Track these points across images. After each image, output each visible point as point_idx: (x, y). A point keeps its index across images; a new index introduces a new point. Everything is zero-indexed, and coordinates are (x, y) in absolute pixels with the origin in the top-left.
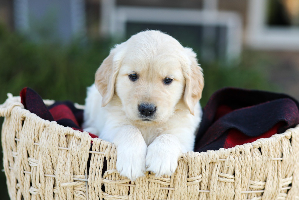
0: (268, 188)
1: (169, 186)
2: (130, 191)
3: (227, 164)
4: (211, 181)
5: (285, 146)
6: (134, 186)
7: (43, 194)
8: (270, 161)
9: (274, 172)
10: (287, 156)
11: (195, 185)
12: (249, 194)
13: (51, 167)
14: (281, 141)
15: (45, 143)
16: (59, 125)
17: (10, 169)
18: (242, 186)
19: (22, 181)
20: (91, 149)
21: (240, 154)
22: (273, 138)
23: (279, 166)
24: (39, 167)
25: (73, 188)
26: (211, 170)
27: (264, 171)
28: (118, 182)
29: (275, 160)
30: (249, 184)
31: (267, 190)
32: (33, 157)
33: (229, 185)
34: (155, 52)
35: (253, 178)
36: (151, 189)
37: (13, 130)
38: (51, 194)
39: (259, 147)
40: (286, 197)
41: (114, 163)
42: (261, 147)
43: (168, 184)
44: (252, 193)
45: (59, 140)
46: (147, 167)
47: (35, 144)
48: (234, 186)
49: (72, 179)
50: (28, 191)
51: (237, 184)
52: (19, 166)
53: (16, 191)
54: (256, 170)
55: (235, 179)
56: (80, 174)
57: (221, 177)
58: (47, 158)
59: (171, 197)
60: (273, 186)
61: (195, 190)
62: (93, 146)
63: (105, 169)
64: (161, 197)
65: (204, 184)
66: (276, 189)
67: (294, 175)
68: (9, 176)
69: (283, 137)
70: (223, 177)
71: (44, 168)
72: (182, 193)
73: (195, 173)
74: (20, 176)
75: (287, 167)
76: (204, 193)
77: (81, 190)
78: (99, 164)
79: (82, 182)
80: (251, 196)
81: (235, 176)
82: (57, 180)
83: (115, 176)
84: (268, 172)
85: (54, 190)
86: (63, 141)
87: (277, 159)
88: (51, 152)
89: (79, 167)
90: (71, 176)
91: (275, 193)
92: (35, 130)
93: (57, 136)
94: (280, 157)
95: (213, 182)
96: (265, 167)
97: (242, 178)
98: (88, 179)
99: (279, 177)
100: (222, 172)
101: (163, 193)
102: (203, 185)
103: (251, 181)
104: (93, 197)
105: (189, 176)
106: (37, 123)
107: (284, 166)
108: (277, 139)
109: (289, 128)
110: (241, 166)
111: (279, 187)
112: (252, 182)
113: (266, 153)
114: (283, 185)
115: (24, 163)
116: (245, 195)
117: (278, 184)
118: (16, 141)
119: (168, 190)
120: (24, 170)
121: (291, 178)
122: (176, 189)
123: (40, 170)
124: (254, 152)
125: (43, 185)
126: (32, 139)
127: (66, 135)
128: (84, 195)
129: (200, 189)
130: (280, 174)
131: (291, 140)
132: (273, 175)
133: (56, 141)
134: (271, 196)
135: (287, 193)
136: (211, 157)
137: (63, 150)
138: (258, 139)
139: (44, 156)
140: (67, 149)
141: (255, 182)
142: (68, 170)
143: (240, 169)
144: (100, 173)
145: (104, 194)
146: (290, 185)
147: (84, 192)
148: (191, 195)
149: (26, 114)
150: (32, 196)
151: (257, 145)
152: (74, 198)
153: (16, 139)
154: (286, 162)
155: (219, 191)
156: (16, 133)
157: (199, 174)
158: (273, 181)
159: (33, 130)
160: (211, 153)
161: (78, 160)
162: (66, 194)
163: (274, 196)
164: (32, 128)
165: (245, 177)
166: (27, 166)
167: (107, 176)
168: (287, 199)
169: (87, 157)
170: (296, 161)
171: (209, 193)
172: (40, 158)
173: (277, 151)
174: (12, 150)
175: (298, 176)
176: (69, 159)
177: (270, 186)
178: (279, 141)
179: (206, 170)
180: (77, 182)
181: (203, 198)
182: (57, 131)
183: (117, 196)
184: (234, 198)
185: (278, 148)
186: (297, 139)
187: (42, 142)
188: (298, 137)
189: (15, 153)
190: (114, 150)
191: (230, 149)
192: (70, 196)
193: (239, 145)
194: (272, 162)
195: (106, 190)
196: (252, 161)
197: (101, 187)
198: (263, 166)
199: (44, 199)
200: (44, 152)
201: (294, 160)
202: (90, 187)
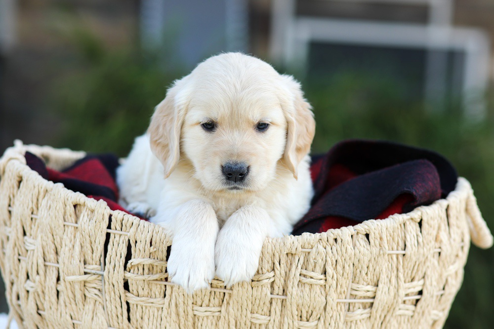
0: (381, 295)
1: (225, 287)
2: (166, 292)
3: (314, 257)
4: (289, 282)
5: (409, 233)
6: (172, 284)
7: (43, 292)
8: (383, 255)
9: (391, 273)
10: (412, 248)
11: (263, 287)
12: (351, 304)
13: (53, 252)
14: (404, 225)
15: (45, 215)
16: (66, 189)
17: (4, 253)
18: (339, 291)
19: (16, 270)
20: (109, 227)
21: (335, 242)
22: (390, 220)
23: (400, 263)
24: (38, 252)
25: (83, 284)
26: (289, 265)
27: (375, 270)
28: (147, 277)
29: (393, 254)
30: (349, 289)
31: (379, 299)
32: (29, 235)
33: (317, 289)
35: (357, 279)
37: (6, 195)
38: (53, 292)
39: (365, 233)
40: (414, 311)
41: (141, 249)
42: (368, 233)
44: (355, 303)
45: (65, 213)
47: (33, 216)
48: (325, 291)
49: (83, 270)
50: (23, 287)
51: (330, 287)
52: (12, 249)
53: (11, 285)
54: (360, 268)
55: (326, 280)
57: (305, 276)
58: (48, 238)
59: (228, 303)
60: (389, 293)
61: (263, 295)
62: (112, 223)
63: (129, 257)
64: (213, 303)
65: (278, 285)
66: (395, 298)
67: (426, 277)
68: (2, 263)
69: (408, 220)
70: (307, 277)
71: (44, 253)
72: (244, 298)
73: (263, 269)
74: (14, 263)
75: (412, 266)
76: (279, 300)
77: (97, 287)
78: (120, 250)
79: (97, 276)
80: (353, 308)
82: (61, 271)
83: (143, 269)
84: (380, 271)
85: (58, 285)
86: (70, 213)
87: (395, 252)
88: (54, 229)
89: (93, 253)
90: (81, 267)
91: (392, 305)
92: (32, 195)
93: (61, 205)
94: (402, 250)
95: (292, 283)
96: (375, 263)
97: (337, 279)
98: (104, 271)
99: (399, 280)
100: (306, 269)
101: (217, 296)
102: (276, 287)
103: (353, 284)
104: (112, 298)
106: (36, 185)
107: (408, 264)
108: (395, 222)
109: (420, 205)
110: (336, 261)
111: (398, 295)
112: (355, 286)
113: (377, 243)
114: (407, 293)
115: (19, 244)
116: (344, 306)
117: (398, 291)
118: (10, 212)
119: (224, 293)
120: (19, 255)
121: (422, 282)
122: (235, 292)
123: (38, 256)
124: (358, 241)
125: (43, 278)
126: (29, 208)
127: (74, 204)
128: (100, 295)
129: (272, 293)
130: (401, 275)
131: (420, 224)
132: (389, 277)
133: (60, 213)
134: (386, 309)
135: (416, 305)
136: (288, 245)
137: (70, 227)
138: (366, 221)
139: (44, 235)
140: (76, 225)
141: (360, 286)
142: (76, 257)
143: (334, 266)
144: (122, 264)
145: (128, 294)
146: (420, 293)
147: (99, 290)
148: (257, 301)
149: (23, 171)
150: (30, 293)
151: (363, 229)
152: (85, 298)
153: (10, 209)
154: (410, 256)
155: (301, 297)
157: (270, 271)
158: (389, 286)
159: (31, 196)
160: (288, 239)
161: (91, 243)
162: (75, 292)
163: (390, 309)
164: (30, 192)
165: (343, 278)
166: (23, 249)
167: (131, 267)
168: (416, 314)
169: (104, 238)
170: (429, 257)
171: (286, 300)
172: (39, 238)
173: (396, 239)
174: (6, 224)
175: (433, 279)
176: (78, 240)
177: (383, 293)
178: (400, 225)
179: (281, 265)
180: (90, 275)
181: (277, 306)
182: (62, 199)
183: (148, 298)
184: (325, 309)
185: (398, 235)
186: (431, 222)
187: (41, 214)
188: (434, 220)
189: (8, 229)
190: (142, 229)
191: (319, 234)
192: (79, 296)
193: (334, 228)
194: (386, 257)
195: (130, 288)
196: (353, 254)
197: (123, 284)
198: (373, 262)
199: (45, 299)
200: (44, 229)
201: (426, 254)
202: (107, 283)
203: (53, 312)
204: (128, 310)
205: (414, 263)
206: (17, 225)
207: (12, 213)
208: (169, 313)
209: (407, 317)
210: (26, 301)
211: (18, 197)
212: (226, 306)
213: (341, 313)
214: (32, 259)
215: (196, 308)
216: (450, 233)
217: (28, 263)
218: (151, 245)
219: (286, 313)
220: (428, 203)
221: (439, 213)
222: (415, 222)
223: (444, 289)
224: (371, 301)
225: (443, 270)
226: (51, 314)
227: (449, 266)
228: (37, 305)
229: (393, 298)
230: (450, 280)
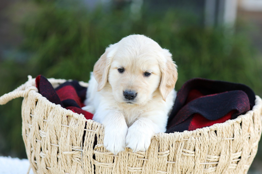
0: (221, 160)
2: (114, 160)
3: (189, 143)
4: (176, 155)
5: (236, 129)
6: (117, 156)
7: (50, 158)
8: (223, 140)
9: (226, 149)
10: (237, 137)
11: (164, 158)
12: (206, 165)
13: (56, 139)
14: (233, 125)
16: (62, 108)
17: (27, 136)
18: (201, 159)
19: (34, 146)
20: (85, 128)
21: (200, 135)
22: (227, 123)
23: (231, 144)
24: (47, 138)
25: (71, 156)
26: (177, 147)
27: (219, 148)
28: (105, 153)
29: (228, 140)
30: (206, 158)
31: (221, 162)
32: (43, 130)
33: (191, 159)
34: (138, 53)
35: (210, 153)
36: (130, 159)
37: (29, 108)
38: (55, 159)
39: (215, 130)
40: (236, 167)
41: (102, 139)
43: (144, 156)
44: (208, 165)
45: (62, 119)
46: (126, 144)
47: (44, 120)
48: (194, 159)
49: (71, 149)
50: (39, 155)
51: (197, 157)
52: (33, 135)
53: (31, 153)
54: (212, 148)
55: (195, 154)
56: (77, 145)
57: (184, 152)
58: (53, 132)
59: (146, 165)
60: (225, 159)
61: (164, 162)
62: (87, 126)
63: (95, 143)
64: (138, 165)
66: (228, 161)
67: (243, 150)
68: (26, 141)
69: (235, 122)
70: (186, 153)
71: (50, 139)
72: (154, 163)
73: (164, 149)
74: (34, 143)
75: (237, 145)
76: (171, 164)
78: (91, 139)
79: (79, 152)
80: (208, 167)
81: (195, 152)
82: (60, 149)
83: (103, 149)
84: (222, 149)
85: (58, 155)
86: (65, 120)
88: (56, 128)
89: (77, 141)
90: (70, 147)
91: (227, 164)
92: (44, 110)
93: (60, 116)
94: (232, 138)
95: (178, 155)
96: (219, 145)
97: (200, 153)
98: (83, 150)
99: (230, 152)
100: (185, 149)
101: (140, 162)
102: (170, 158)
103: (208, 155)
104: (86, 163)
105: (160, 150)
106: (46, 105)
107: (235, 144)
108: (229, 124)
109: (240, 114)
110: (200, 144)
111: (230, 160)
112: (209, 156)
113: (221, 135)
114: (234, 158)
115: (36, 134)
116: (203, 166)
117: (230, 158)
118: (31, 117)
119: (144, 161)
120: (36, 139)
121: (241, 152)
122: (149, 160)
123: (47, 141)
124: (211, 134)
125: (50, 152)
126: (42, 117)
127: (67, 116)
128: (80, 161)
129: (168, 161)
130: (231, 150)
131: (241, 124)
132: (226, 151)
133: (59, 120)
134: (224, 166)
135: (237, 164)
136: (177, 138)
137: (65, 127)
138: (215, 124)
139: (50, 130)
140: (68, 126)
141: (211, 156)
142: (68, 142)
143: (199, 147)
144: (92, 146)
145: (95, 161)
146: (240, 158)
147: (80, 159)
148: (161, 165)
149: (38, 97)
150: (42, 158)
151: (213, 128)
152: (72, 162)
153: (31, 115)
154: (236, 141)
155: (182, 162)
156: (31, 110)
157: (167, 150)
158: (225, 155)
159: (43, 110)
160: (177, 134)
161: (76, 135)
162: (67, 159)
163: (226, 167)
164: (43, 108)
165: (203, 153)
166: (39, 136)
167: (97, 148)
168: (237, 168)
169: (83, 133)
171: (175, 164)
172: (48, 132)
173: (229, 132)
174: (28, 123)
175: (246, 151)
176: (69, 134)
177: (223, 159)
178: (231, 125)
179: (173, 147)
180: (75, 151)
181: (170, 167)
182: (61, 113)
183: (105, 163)
184: (194, 168)
185: (231, 130)
186: (246, 123)
187: (49, 120)
188: (247, 122)
189: (30, 125)
190: (103, 130)
191: (192, 131)
192: (69, 161)
193: (199, 128)
194: (225, 141)
195: (96, 158)
196: (209, 141)
197: (92, 156)
198: (218, 144)
199: (51, 162)
200: (51, 128)
201: (244, 139)
202: (84, 155)
203: (55, 169)
204: (95, 169)
205: (238, 144)
206: (35, 124)
208: (116, 170)
209: (233, 169)
210: (40, 162)
211: (35, 110)
212: (144, 167)
213: (202, 170)
214: (44, 143)
215: (129, 168)
216: (254, 127)
217: (42, 144)
219: (175, 170)
220: (244, 113)
221: (250, 118)
222: (239, 123)
223: (250, 154)
225: (251, 145)
226: (54, 170)
227: (253, 143)
228: (46, 164)
230: (253, 150)
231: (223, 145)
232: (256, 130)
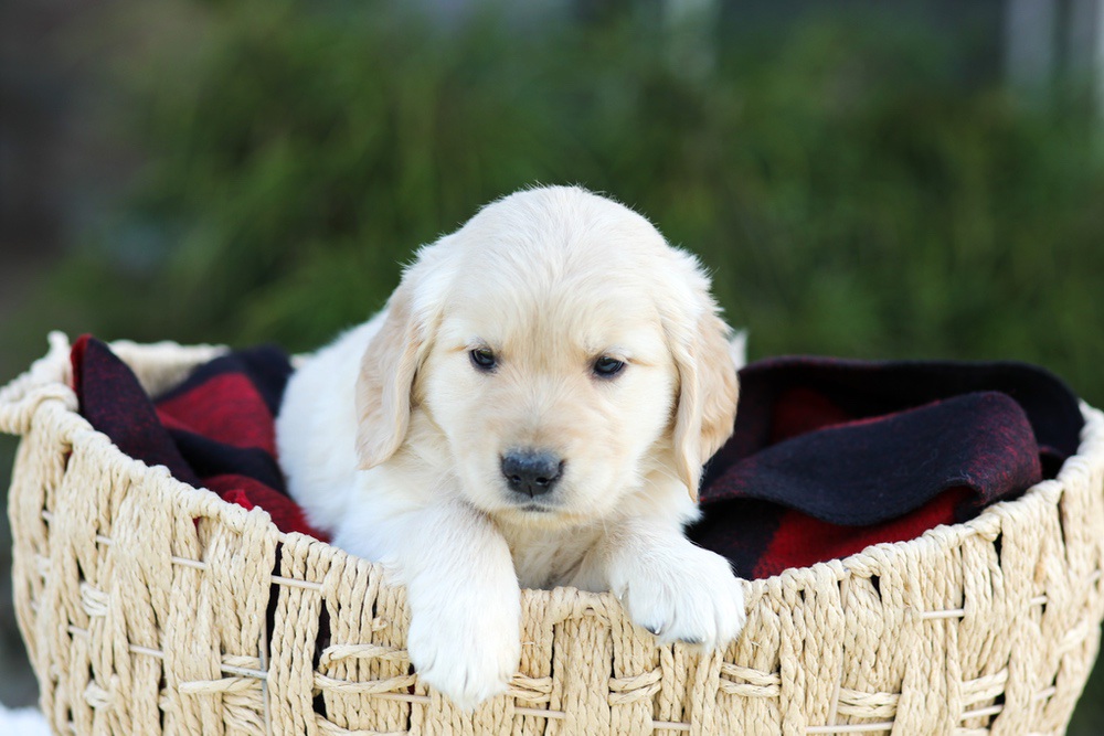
0: (908, 712)
1: (548, 704)
2: (412, 718)
3: (752, 635)
4: (694, 692)
5: (973, 567)
6: (424, 700)
7: (128, 713)
8: (913, 622)
9: (931, 661)
10: (980, 603)
11: (636, 707)
13: (148, 624)
14: (961, 549)
15: (128, 541)
16: (174, 480)
17: (34, 612)
18: (810, 709)
19: (62, 658)
20: (277, 572)
21: (800, 599)
22: (927, 541)
23: (951, 638)
24: (113, 622)
25: (220, 699)
26: (694, 654)
27: (893, 658)
28: (366, 687)
29: (935, 618)
30: (835, 702)
31: (904, 722)
32: (93, 583)
33: (761, 707)
35: (852, 679)
37: (35, 482)
38: (150, 714)
39: (870, 575)
41: (351, 623)
42: (878, 575)
43: (546, 699)
44: (848, 733)
45: (174, 534)
47: (100, 539)
48: (778, 709)
49: (217, 669)
50: (82, 697)
51: (790, 702)
52: (52, 608)
53: (51, 686)
54: (860, 655)
55: (780, 685)
56: (244, 652)
57: (731, 678)
58: (135, 591)
60: (926, 707)
61: (636, 722)
62: (282, 562)
63: (323, 638)
65: (670, 699)
66: (940, 718)
67: (1013, 664)
68: (30, 632)
69: (970, 537)
70: (738, 681)
71: (127, 624)
72: (591, 730)
73: (635, 665)
74: (58, 641)
75: (981, 642)
76: (672, 732)
77: (251, 706)
78: (304, 622)
79: (251, 681)
81: (779, 677)
82: (168, 668)
83: (358, 667)
84: (907, 659)
85: (162, 699)
86: (186, 537)
87: (941, 613)
88: (149, 572)
89: (240, 630)
90: (214, 661)
91: (935, 733)
92: (97, 490)
93: (165, 519)
94: (957, 608)
95: (701, 694)
96: (894, 642)
97: (806, 682)
98: (267, 671)
99: (949, 676)
100: (734, 663)
101: (528, 726)
102: (665, 705)
103: (844, 690)
104: (286, 733)
105: (617, 672)
106: (106, 468)
107: (970, 639)
108: (940, 545)
109: (996, 500)
110: (804, 642)
111: (949, 711)
112: (848, 695)
113: (898, 597)
114: (968, 703)
115: (68, 599)
117: (947, 701)
118: (46, 523)
119: (546, 719)
120: (70, 623)
121: (1002, 676)
122: (570, 716)
123: (113, 632)
124: (854, 593)
125: (126, 682)
126: (90, 521)
127: (194, 517)
128: (259, 723)
129: (655, 718)
130: (954, 666)
131: (998, 545)
132: (927, 670)
133: (162, 536)
135: (989, 727)
137: (187, 569)
138: (871, 547)
139: (126, 584)
140: (200, 565)
141: (860, 695)
142: (203, 638)
143: (799, 653)
144: (309, 655)
145: (323, 723)
146: (1000, 700)
147: (257, 712)
149: (74, 431)
150: (97, 713)
151: (865, 567)
152: (225, 730)
153: (46, 515)
154: (976, 621)
155: (723, 725)
156: (46, 494)
157: (650, 668)
158: (926, 692)
159: (94, 494)
161: (236, 606)
162: (200, 715)
164: (91, 485)
165: (820, 680)
166: (78, 610)
167: (330, 664)
169: (266, 597)
170: (1019, 618)
171: (689, 732)
172: (116, 591)
173: (942, 585)
174: (36, 547)
175: (1030, 668)
176: (205, 600)
177: (914, 706)
178: (952, 551)
179: (677, 654)
180: (234, 679)
182: (167, 504)
183: (369, 733)
185: (948, 574)
186: (1024, 540)
187: (119, 536)
188: (1030, 534)
189: (43, 562)
190: (353, 578)
191: (764, 581)
192: (210, 725)
193: (798, 567)
194: (920, 626)
195: (329, 711)
196: (843, 624)
197: (311, 702)
198: (888, 640)
199: (131, 729)
200: (127, 571)
201: (1012, 614)
202: (274, 698)
205: (985, 637)
206: (63, 556)
207: (50, 524)
210: (88, 728)
211: (63, 489)
214: (101, 639)
216: (1066, 557)
217: (92, 645)
218: (374, 615)
220: (1014, 494)
221: (1041, 516)
222: (986, 540)
223: (1054, 683)
224: (886, 726)
225: (1053, 642)
227: (1065, 633)
229: (936, 718)
230: (1068, 662)
231: (915, 643)
232: (1077, 573)
